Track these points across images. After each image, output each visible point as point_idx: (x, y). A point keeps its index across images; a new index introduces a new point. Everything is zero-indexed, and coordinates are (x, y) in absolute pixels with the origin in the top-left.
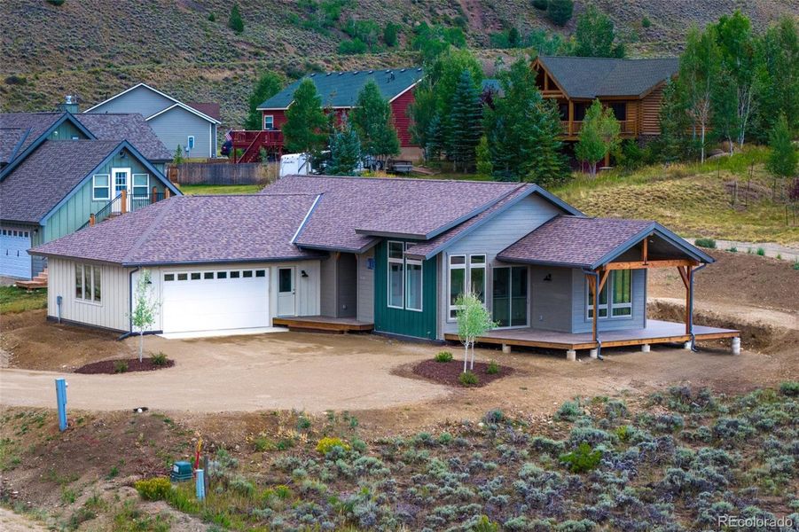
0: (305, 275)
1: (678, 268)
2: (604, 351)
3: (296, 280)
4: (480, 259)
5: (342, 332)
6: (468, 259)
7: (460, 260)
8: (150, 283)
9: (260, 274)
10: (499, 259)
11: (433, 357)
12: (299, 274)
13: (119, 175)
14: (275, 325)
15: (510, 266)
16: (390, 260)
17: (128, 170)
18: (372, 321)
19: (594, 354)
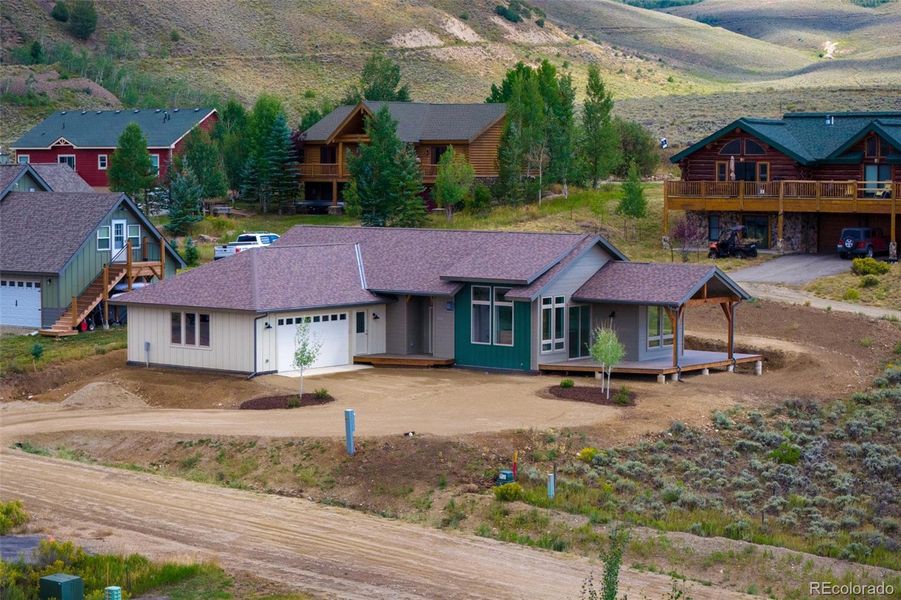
0: (376, 317)
1: (722, 304)
2: (684, 374)
3: (369, 321)
4: (559, 300)
5: (428, 367)
6: (553, 300)
7: (547, 301)
8: (269, 327)
9: (343, 317)
10: (574, 300)
11: (558, 384)
12: (371, 317)
13: (117, 225)
14: (355, 363)
15: (579, 305)
16: (473, 302)
17: (124, 222)
18: (451, 356)
19: (676, 377)
